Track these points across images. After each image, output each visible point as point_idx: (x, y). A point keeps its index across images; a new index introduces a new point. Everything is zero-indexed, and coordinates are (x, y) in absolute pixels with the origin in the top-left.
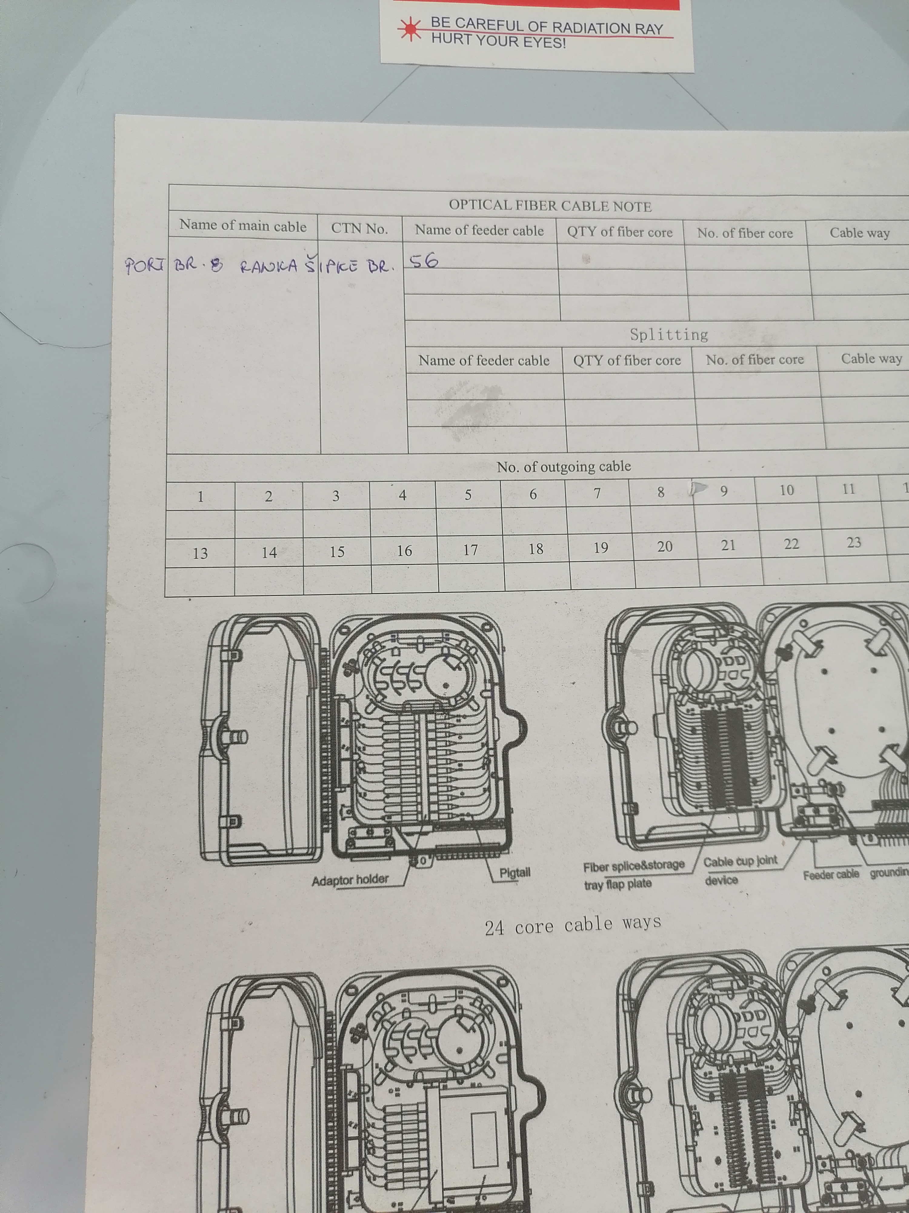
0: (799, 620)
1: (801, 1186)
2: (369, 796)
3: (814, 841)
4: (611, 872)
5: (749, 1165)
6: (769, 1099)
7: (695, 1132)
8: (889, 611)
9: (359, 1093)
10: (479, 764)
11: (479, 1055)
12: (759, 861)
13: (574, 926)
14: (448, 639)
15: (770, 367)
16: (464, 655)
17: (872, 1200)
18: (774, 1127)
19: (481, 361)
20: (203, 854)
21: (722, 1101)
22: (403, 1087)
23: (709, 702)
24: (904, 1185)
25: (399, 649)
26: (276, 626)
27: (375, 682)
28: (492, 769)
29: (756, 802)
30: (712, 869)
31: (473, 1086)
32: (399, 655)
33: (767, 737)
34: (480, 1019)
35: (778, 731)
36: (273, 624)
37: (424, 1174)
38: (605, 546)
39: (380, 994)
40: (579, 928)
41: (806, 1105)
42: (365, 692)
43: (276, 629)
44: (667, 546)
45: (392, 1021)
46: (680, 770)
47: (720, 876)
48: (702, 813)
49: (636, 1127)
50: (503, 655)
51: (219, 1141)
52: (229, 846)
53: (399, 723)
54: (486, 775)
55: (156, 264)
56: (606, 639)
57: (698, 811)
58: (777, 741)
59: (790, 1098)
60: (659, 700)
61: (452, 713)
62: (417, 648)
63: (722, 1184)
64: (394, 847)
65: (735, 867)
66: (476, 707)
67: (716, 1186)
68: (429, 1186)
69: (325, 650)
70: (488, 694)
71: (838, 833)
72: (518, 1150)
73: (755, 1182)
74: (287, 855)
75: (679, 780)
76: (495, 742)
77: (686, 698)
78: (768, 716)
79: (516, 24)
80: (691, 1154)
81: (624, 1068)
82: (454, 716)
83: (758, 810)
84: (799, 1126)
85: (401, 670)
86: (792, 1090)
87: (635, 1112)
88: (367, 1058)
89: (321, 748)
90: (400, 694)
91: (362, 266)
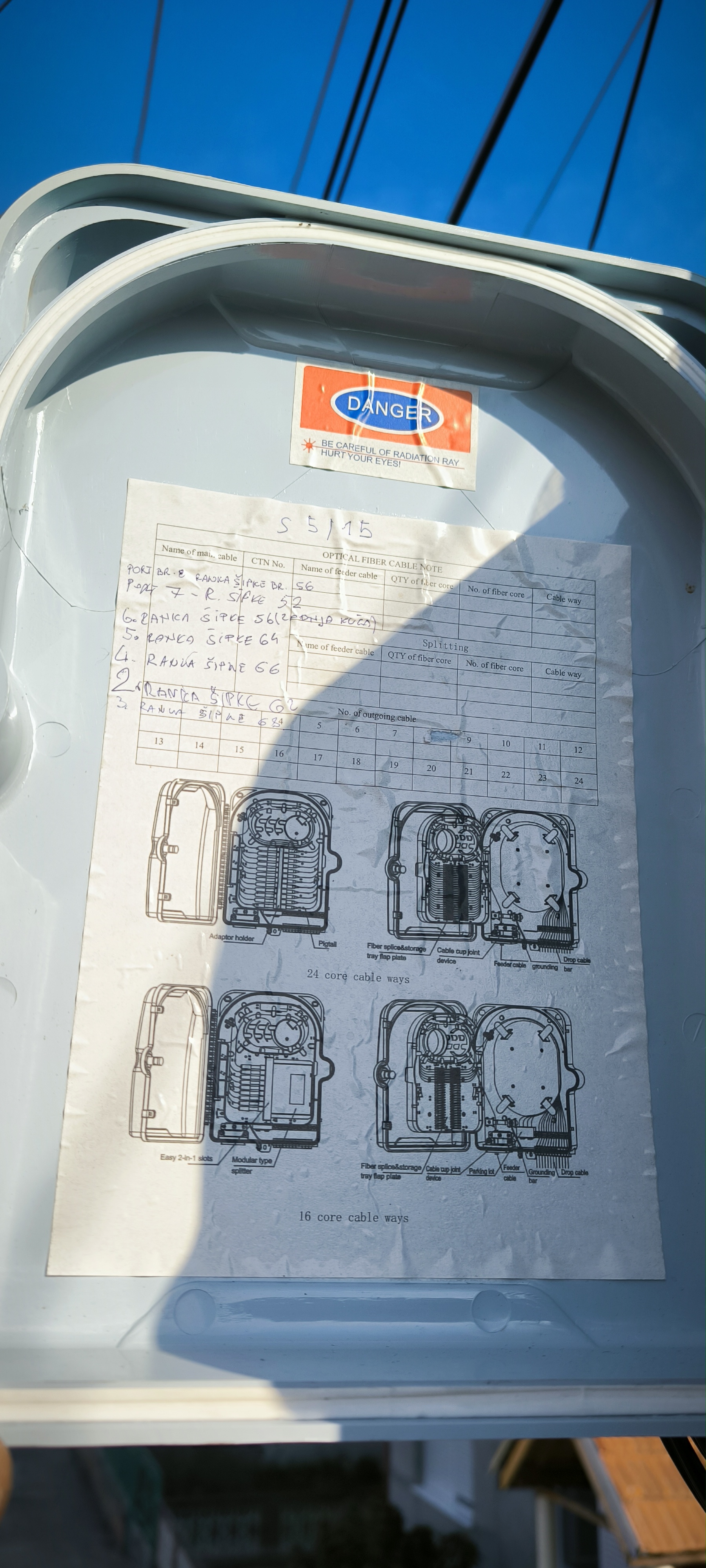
0: (506, 819)
1: (475, 1132)
2: (247, 891)
3: (502, 945)
4: (383, 950)
5: (447, 1118)
6: (462, 1084)
7: (418, 1098)
8: (559, 820)
9: (228, 1056)
10: (312, 880)
11: (298, 1043)
12: (469, 952)
13: (359, 977)
14: (301, 807)
15: (503, 671)
16: (309, 817)
17: (515, 1144)
18: (463, 1100)
19: (333, 648)
20: (148, 913)
21: (435, 1082)
22: (253, 1055)
23: (449, 859)
24: (534, 1138)
25: (271, 809)
26: (200, 788)
27: (256, 827)
28: (319, 884)
29: (470, 919)
30: (441, 954)
31: (293, 1059)
32: (271, 813)
33: (481, 884)
34: (299, 1023)
35: (487, 880)
36: (198, 787)
37: (261, 1104)
38: (396, 764)
39: (244, 1003)
40: (362, 979)
41: (483, 1089)
42: (249, 832)
43: (200, 790)
44: (433, 768)
45: (250, 1018)
46: (429, 897)
47: (446, 958)
48: (439, 922)
49: (385, 1091)
50: (331, 820)
51: (145, 1073)
52: (162, 910)
53: (267, 851)
54: (316, 886)
55: (146, 570)
56: (393, 817)
57: (437, 920)
58: (486, 886)
59: (474, 1085)
60: (420, 855)
61: (299, 849)
62: (282, 810)
63: (430, 1127)
64: (259, 922)
65: (455, 954)
66: (313, 848)
67: (427, 1127)
68: (263, 1111)
69: (228, 805)
70: (321, 841)
71: (516, 942)
72: (316, 1097)
73: (449, 1128)
74: (197, 919)
75: (427, 902)
76: (322, 869)
77: (436, 856)
78: (483, 871)
79: (372, 450)
80: (414, 1109)
81: (381, 1059)
82: (300, 851)
83: (471, 925)
84: (477, 1101)
85: (271, 822)
86: (476, 1081)
87: (385, 1084)
88: (234, 1037)
89: (221, 861)
90: (269, 835)
91: (269, 585)
